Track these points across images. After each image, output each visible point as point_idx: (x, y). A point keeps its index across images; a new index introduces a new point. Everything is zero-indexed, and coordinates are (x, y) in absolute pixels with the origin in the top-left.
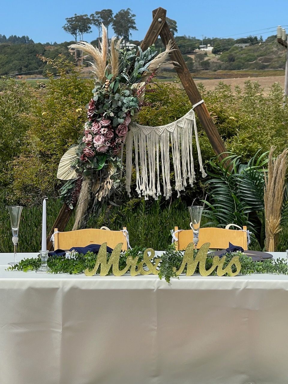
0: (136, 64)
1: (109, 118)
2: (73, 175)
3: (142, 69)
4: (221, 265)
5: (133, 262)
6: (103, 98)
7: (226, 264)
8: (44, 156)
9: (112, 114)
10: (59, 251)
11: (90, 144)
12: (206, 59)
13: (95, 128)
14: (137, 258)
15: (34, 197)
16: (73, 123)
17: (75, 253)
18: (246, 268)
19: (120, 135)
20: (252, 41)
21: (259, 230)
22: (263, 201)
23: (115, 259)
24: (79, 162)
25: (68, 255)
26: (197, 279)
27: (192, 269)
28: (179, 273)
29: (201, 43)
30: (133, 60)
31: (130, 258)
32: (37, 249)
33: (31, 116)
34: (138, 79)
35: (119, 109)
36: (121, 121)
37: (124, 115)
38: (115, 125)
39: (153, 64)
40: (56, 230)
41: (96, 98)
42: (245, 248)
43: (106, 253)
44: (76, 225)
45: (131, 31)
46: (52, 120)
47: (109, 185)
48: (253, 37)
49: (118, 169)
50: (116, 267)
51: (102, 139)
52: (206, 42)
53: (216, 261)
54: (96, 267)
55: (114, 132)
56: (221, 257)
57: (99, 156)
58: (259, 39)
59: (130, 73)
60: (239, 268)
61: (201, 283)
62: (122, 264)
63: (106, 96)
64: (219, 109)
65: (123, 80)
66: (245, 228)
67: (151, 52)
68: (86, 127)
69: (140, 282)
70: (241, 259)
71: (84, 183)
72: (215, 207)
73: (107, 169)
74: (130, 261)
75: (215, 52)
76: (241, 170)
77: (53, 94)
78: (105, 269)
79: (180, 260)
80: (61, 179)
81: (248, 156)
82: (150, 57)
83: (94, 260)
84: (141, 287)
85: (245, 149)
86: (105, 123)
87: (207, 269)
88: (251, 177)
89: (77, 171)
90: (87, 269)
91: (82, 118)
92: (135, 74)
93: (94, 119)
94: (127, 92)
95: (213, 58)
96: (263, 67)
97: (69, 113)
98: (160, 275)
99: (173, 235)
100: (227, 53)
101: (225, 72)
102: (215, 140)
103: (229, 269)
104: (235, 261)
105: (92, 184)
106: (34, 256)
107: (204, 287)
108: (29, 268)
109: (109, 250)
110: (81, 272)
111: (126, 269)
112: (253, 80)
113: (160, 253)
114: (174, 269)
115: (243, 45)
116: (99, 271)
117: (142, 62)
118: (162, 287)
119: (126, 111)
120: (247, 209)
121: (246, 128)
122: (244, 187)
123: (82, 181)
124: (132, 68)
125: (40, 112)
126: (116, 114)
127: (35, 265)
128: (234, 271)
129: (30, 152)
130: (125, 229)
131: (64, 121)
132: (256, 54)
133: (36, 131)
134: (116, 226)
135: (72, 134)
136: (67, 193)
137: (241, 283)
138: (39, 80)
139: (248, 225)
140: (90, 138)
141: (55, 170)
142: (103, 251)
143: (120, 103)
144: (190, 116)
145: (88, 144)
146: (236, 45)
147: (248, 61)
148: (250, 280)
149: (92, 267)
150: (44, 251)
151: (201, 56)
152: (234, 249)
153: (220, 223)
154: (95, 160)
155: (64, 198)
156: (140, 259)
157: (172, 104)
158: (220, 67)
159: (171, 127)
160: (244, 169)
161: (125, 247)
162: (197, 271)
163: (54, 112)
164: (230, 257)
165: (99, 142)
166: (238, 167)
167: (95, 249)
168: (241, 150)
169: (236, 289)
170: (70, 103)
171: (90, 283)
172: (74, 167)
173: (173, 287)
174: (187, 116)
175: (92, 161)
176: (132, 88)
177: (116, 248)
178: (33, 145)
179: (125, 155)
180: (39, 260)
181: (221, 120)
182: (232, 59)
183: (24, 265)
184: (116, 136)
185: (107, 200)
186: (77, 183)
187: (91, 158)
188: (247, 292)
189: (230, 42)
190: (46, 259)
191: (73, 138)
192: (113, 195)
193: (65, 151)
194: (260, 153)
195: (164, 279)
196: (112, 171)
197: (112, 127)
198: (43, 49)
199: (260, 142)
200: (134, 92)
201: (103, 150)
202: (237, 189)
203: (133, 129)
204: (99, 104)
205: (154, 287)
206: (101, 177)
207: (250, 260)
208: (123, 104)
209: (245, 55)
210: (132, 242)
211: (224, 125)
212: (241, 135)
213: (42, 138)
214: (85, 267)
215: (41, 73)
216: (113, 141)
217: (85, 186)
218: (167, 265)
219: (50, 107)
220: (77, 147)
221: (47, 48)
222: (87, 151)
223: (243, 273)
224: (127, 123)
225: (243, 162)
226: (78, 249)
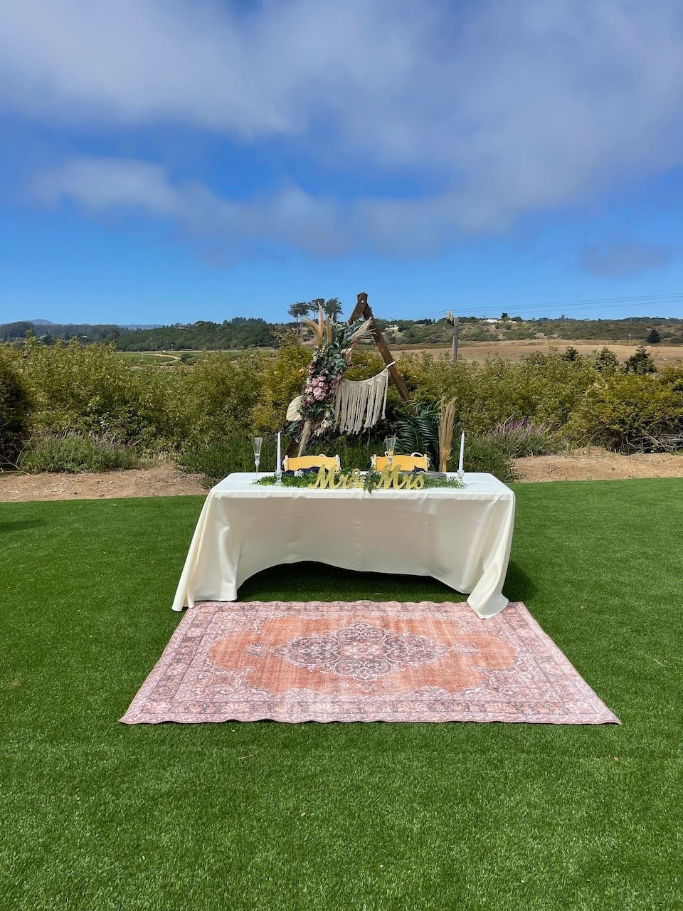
0: (345, 335)
1: (325, 375)
2: (299, 417)
3: (350, 338)
4: (409, 481)
5: (344, 479)
6: (320, 360)
7: (413, 481)
8: (276, 405)
9: (327, 372)
10: (289, 471)
11: (311, 394)
12: (393, 335)
13: (314, 382)
14: (347, 476)
15: (268, 434)
16: (297, 380)
17: (301, 472)
18: (428, 483)
19: (333, 387)
20: (428, 322)
21: (435, 458)
22: (438, 437)
23: (331, 476)
24: (303, 408)
25: (296, 474)
26: (391, 491)
27: (388, 484)
28: (378, 486)
29: (389, 323)
30: (343, 332)
31: (342, 476)
32: (273, 470)
33: (265, 374)
34: (347, 346)
35: (332, 368)
36: (333, 377)
37: (336, 373)
38: (329, 380)
39: (357, 334)
40: (286, 457)
41: (315, 359)
42: (426, 470)
43: (324, 473)
44: (300, 454)
45: (338, 314)
46: (282, 378)
47: (326, 424)
48: (428, 319)
49: (331, 413)
50: (332, 482)
51: (320, 390)
52: (394, 323)
53: (405, 478)
54: (317, 483)
55: (329, 386)
56: (409, 475)
57: (318, 403)
58: (432, 321)
59: (340, 342)
60: (422, 484)
61: (394, 495)
62: (337, 481)
63: (322, 359)
64: (405, 370)
65: (336, 346)
66: (425, 455)
67: (356, 326)
68: (308, 381)
69: (350, 494)
70: (424, 477)
71: (306, 423)
72: (403, 441)
73: (323, 412)
74: (342, 478)
75: (400, 330)
76: (422, 414)
77: (282, 358)
78: (324, 484)
79: (379, 477)
80: (289, 420)
81: (426, 405)
82: (355, 329)
83: (315, 477)
84: (350, 497)
85: (424, 399)
86: (321, 378)
87: (399, 484)
88: (429, 418)
89: (301, 414)
90: (311, 484)
91: (304, 376)
92: (344, 342)
93: (314, 376)
94: (338, 356)
95: (399, 335)
96: (436, 342)
97: (295, 372)
98: (364, 489)
99: (372, 461)
100: (408, 332)
101: (407, 345)
102: (403, 390)
103: (415, 484)
104: (420, 478)
105: (312, 424)
106: (271, 474)
107: (396, 497)
108: (268, 483)
109: (327, 471)
110: (306, 486)
111: (339, 484)
112: (428, 351)
113: (364, 473)
114: (375, 484)
115: (421, 325)
116: (319, 486)
117: (349, 333)
118: (366, 497)
119: (337, 369)
120: (426, 443)
121: (425, 384)
122: (425, 428)
123: (305, 421)
124: (342, 337)
125: (273, 372)
126: (330, 372)
127: (272, 481)
128: (419, 486)
129: (265, 402)
130: (337, 456)
131: (291, 379)
132: (430, 332)
133: (270, 386)
134: (330, 454)
135: (297, 388)
136: (294, 430)
137: (424, 494)
138: (272, 350)
139: (427, 454)
140: (311, 389)
141: (285, 415)
142: (322, 471)
143: (333, 364)
144: (385, 374)
145: (309, 394)
146: (416, 325)
147: (425, 337)
148: (430, 493)
149: (314, 483)
150: (279, 471)
151: (390, 334)
152: (417, 469)
153: (407, 452)
154: (315, 406)
155: (292, 434)
156: (349, 477)
157: (370, 366)
158: (403, 342)
159: (370, 381)
160: (425, 412)
161: (338, 468)
162: (392, 486)
163: (283, 372)
164: (415, 475)
165: (318, 393)
166: (420, 412)
167: (316, 470)
168: (421, 400)
169: (421, 499)
170: (295, 366)
171: (313, 494)
172: (299, 411)
173: (373, 497)
174: (382, 373)
175: (312, 406)
176: (342, 352)
177: (332, 469)
178: (268, 396)
179: (335, 404)
180: (275, 477)
181: (407, 378)
182: (412, 336)
183: (264, 481)
184: (330, 388)
185: (322, 437)
186: (301, 423)
187: (312, 405)
188: (428, 501)
189: (411, 323)
190: (280, 477)
191: (297, 391)
192: (328, 430)
193: (291, 401)
194: (436, 402)
195: (367, 491)
196: (327, 414)
197: (327, 382)
198: (273, 327)
199: (435, 395)
200: (343, 355)
201: (320, 399)
202: (419, 427)
203: (343, 384)
204: (318, 365)
205: (360, 497)
206: (318, 419)
207: (431, 478)
208: (335, 364)
209: (422, 333)
210: (343, 464)
211: (409, 381)
212: (420, 389)
213: (274, 391)
214: (309, 483)
215: (271, 345)
216: (327, 392)
217: (307, 425)
218: (369, 481)
219: (280, 368)
220: (301, 396)
221: (276, 327)
222: (309, 399)
223: (425, 487)
224: (338, 378)
225: (423, 407)
226: (304, 470)
